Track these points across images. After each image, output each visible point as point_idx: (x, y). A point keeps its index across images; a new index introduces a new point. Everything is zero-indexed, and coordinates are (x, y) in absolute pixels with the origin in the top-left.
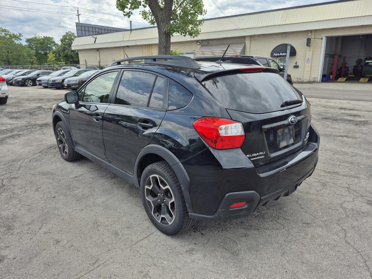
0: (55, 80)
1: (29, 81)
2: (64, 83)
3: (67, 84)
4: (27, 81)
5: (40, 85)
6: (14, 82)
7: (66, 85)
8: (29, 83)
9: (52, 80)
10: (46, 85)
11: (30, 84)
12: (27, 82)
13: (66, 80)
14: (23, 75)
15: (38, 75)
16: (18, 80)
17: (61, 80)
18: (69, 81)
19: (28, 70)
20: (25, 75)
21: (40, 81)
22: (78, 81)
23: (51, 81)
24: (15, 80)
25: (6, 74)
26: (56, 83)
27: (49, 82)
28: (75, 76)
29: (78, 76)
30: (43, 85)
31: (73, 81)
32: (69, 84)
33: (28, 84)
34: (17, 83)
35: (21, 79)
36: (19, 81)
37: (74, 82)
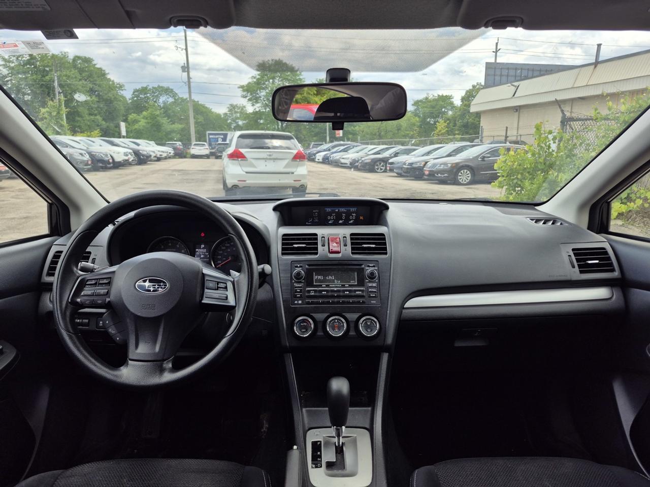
0: (412, 163)
1: (380, 164)
2: (425, 169)
3: (429, 171)
4: (378, 163)
5: (391, 170)
6: (360, 165)
7: (427, 173)
8: (380, 167)
9: (409, 163)
10: (400, 171)
11: (381, 169)
12: (377, 165)
13: (429, 164)
14: (377, 154)
15: (396, 154)
16: (366, 161)
17: (423, 163)
18: (434, 165)
19: (386, 146)
20: (379, 154)
21: (392, 163)
22: (449, 165)
23: (407, 164)
24: (362, 162)
25: (357, 152)
26: (415, 169)
27: (404, 166)
28: (449, 155)
29: (454, 155)
30: (395, 170)
31: (441, 164)
32: (433, 171)
33: (378, 169)
34: (363, 166)
35: (370, 161)
36: (366, 163)
37: (442, 167)
